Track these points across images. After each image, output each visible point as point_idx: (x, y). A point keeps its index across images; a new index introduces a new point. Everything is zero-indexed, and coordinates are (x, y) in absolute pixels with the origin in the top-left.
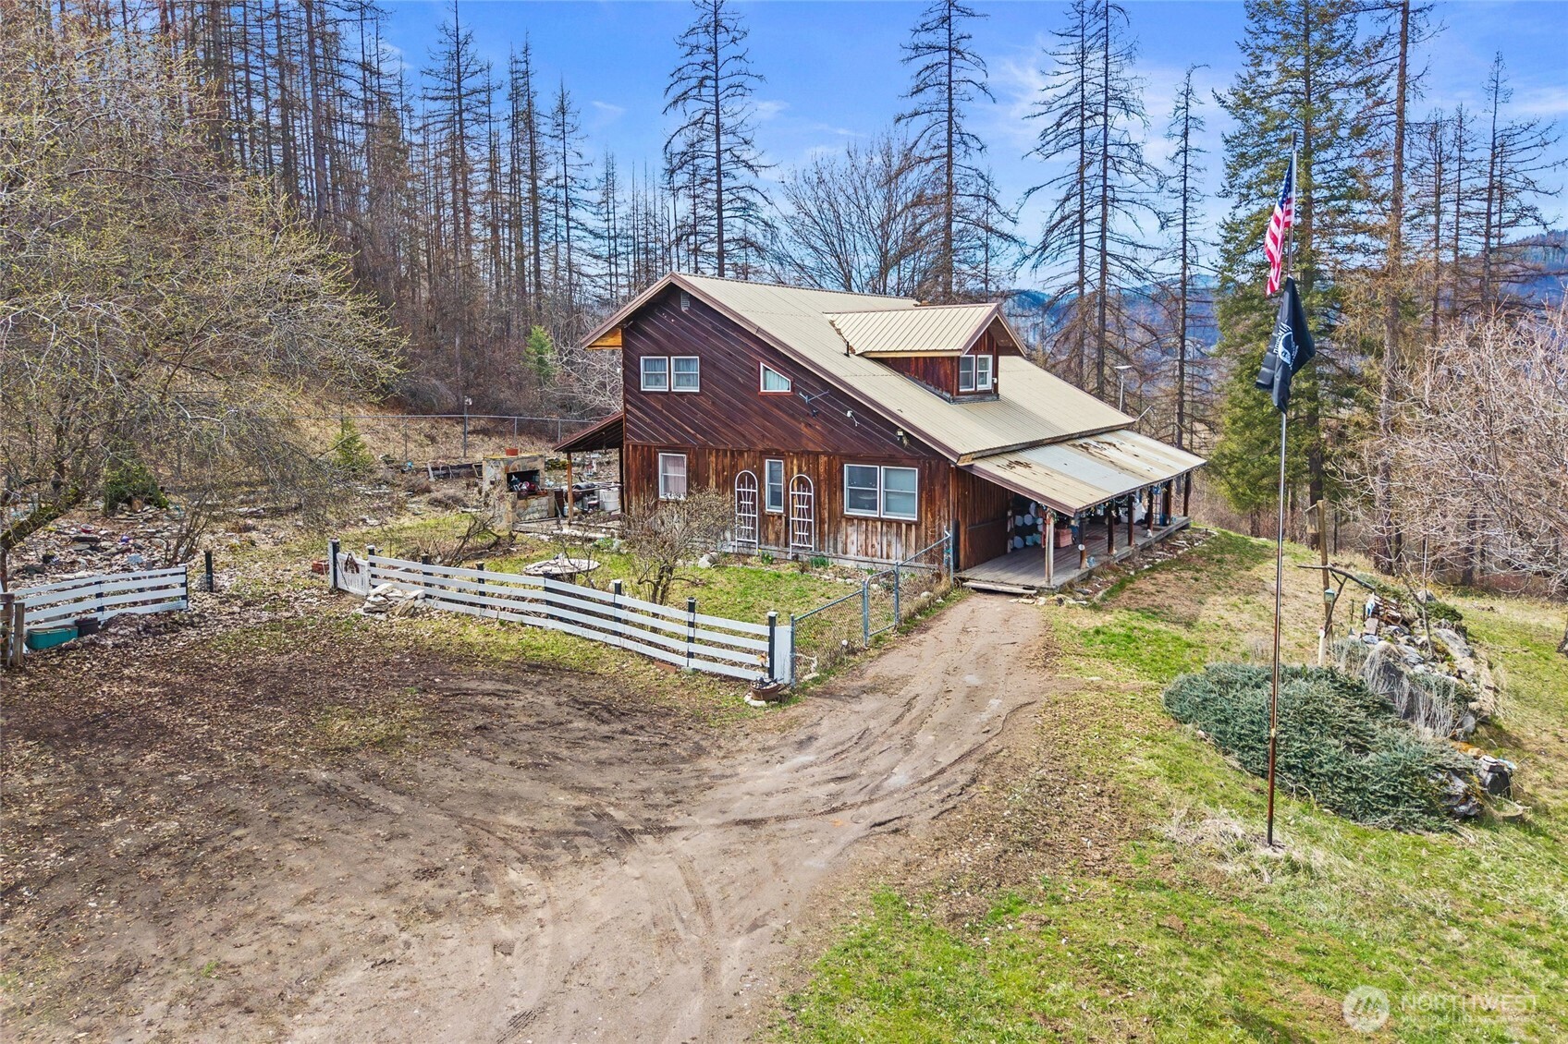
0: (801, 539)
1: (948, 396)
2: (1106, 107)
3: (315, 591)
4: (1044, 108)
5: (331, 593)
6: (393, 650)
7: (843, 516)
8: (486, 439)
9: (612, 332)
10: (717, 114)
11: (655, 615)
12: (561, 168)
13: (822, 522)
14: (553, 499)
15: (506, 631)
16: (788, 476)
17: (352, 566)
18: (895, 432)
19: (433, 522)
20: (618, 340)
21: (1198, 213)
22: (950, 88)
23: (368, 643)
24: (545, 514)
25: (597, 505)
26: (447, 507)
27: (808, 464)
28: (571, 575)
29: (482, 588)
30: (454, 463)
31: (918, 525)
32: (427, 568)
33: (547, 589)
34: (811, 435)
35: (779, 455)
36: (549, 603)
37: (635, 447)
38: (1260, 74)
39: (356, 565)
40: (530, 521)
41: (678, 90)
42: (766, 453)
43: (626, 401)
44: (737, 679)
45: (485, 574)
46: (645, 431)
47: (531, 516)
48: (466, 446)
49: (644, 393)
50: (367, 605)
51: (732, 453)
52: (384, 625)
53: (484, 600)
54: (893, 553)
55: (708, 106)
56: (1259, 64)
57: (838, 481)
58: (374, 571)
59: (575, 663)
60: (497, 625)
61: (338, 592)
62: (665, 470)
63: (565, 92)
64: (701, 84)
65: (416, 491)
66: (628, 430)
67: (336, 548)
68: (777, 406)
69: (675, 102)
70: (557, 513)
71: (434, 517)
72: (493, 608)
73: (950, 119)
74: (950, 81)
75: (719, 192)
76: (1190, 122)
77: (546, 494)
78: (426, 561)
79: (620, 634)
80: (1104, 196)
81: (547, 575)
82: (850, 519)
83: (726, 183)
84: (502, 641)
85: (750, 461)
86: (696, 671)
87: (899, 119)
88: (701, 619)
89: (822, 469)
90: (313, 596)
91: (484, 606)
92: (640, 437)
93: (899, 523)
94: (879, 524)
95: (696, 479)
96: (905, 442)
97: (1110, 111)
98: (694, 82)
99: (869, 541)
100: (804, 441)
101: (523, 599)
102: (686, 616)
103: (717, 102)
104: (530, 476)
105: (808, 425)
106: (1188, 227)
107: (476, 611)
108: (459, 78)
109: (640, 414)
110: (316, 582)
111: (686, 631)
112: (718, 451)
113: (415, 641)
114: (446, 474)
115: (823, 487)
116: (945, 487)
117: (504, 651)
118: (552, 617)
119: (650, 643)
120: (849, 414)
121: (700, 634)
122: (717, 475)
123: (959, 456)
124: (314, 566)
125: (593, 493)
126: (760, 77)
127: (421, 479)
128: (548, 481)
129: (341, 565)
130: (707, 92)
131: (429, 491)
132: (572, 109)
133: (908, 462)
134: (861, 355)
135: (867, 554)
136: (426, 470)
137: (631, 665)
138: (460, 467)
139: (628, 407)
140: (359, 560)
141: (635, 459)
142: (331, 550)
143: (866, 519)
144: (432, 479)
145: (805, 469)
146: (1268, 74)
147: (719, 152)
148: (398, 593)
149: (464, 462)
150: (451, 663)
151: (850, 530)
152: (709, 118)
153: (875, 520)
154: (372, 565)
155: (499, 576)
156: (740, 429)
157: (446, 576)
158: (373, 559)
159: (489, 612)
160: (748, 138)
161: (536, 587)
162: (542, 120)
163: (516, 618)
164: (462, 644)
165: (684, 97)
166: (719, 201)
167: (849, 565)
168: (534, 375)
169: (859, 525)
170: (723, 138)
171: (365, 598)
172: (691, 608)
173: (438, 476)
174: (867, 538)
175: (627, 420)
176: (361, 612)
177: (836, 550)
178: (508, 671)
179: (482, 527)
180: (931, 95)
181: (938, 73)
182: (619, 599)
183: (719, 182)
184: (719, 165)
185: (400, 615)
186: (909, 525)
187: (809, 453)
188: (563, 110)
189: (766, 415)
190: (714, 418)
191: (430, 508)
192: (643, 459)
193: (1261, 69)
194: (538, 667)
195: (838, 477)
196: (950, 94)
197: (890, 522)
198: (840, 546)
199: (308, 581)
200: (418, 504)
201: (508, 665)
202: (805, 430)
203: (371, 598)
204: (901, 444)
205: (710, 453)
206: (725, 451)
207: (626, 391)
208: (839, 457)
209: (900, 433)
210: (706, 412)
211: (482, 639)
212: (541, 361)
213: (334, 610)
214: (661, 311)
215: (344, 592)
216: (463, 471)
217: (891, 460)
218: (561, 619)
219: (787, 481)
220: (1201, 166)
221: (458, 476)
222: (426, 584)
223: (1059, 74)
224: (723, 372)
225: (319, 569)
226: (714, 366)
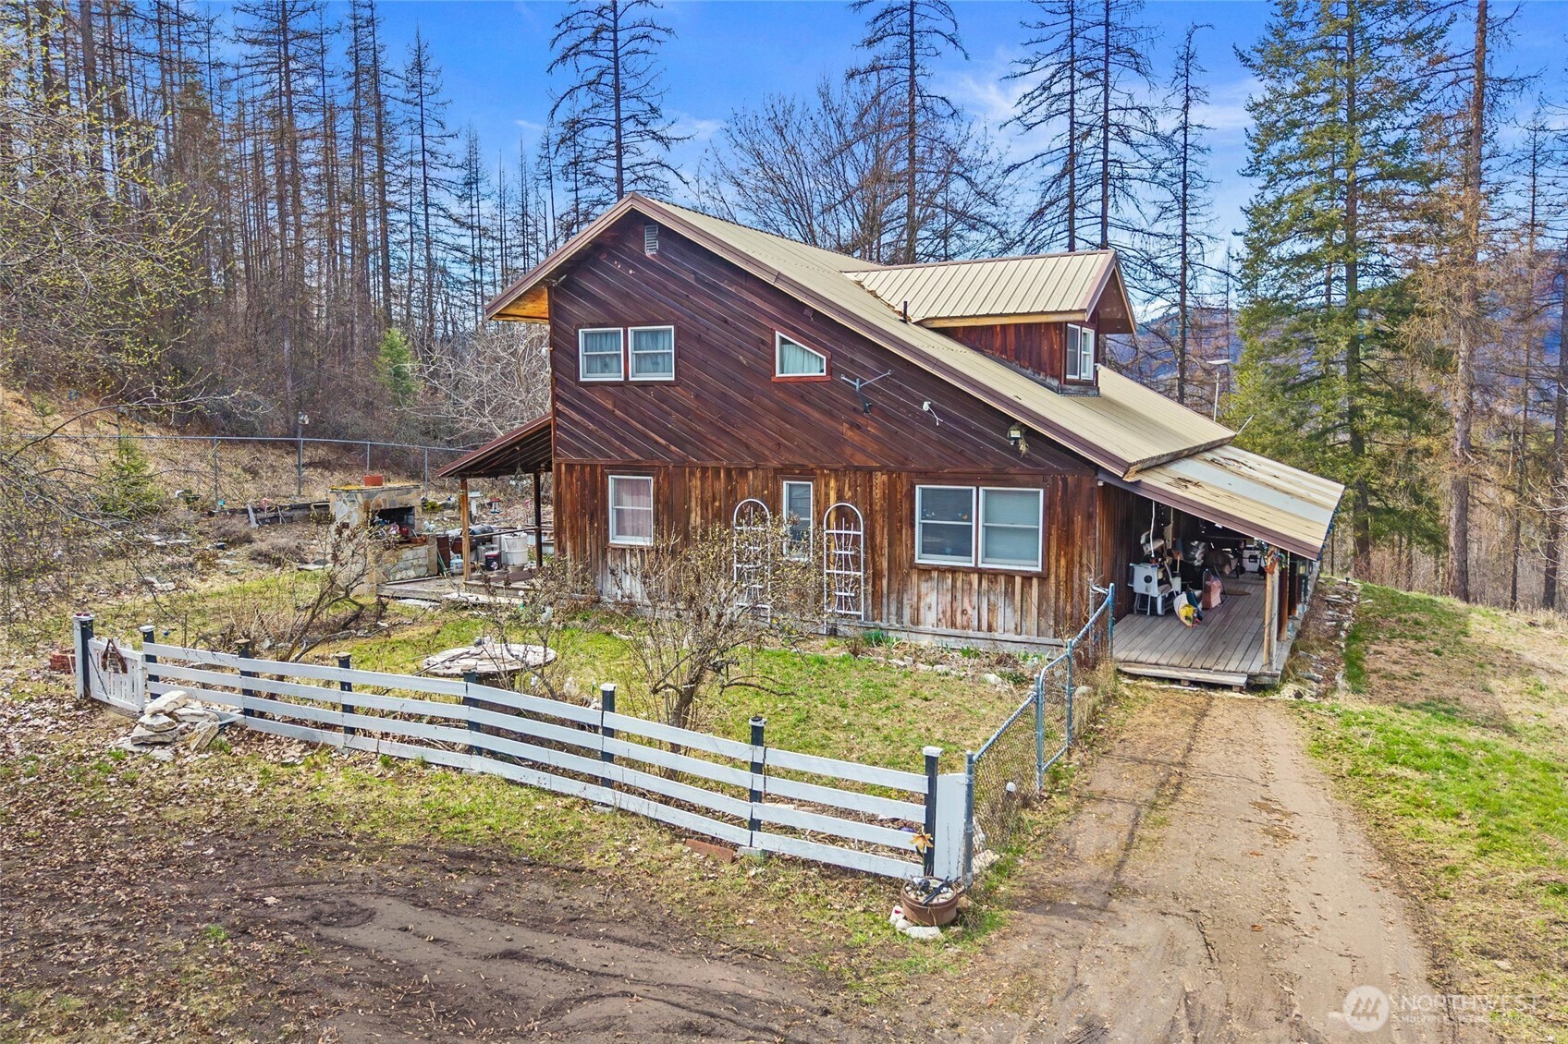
0: (842, 602)
1: (1055, 383)
2: (1107, 63)
3: (48, 705)
4: (1026, 68)
5: (78, 707)
6: (180, 827)
7: (913, 566)
8: (327, 473)
9: (532, 294)
10: (617, 74)
11: (675, 748)
12: (418, 140)
13: (877, 576)
14: (435, 549)
15: (396, 779)
16: (821, 506)
17: (116, 661)
18: (1005, 432)
19: (256, 585)
20: (542, 306)
21: (1200, 202)
22: (912, 41)
23: (132, 814)
24: (423, 571)
25: (497, 558)
26: (278, 563)
27: (853, 487)
28: (512, 673)
29: (348, 698)
30: (286, 503)
31: (1043, 578)
32: (247, 664)
33: (468, 701)
34: (859, 441)
35: (806, 473)
36: (474, 726)
37: (570, 467)
38: (1293, 25)
39: (122, 660)
40: (403, 582)
41: (567, 41)
42: (785, 471)
43: (556, 398)
44: (854, 873)
45: (354, 675)
46: (585, 442)
47: (403, 574)
48: (301, 482)
49: (586, 385)
50: (138, 731)
51: (728, 472)
52: (167, 769)
53: (350, 719)
54: (999, 621)
55: (606, 63)
56: (1291, 13)
57: (905, 512)
58: (153, 669)
59: (537, 846)
60: (378, 766)
61: (92, 705)
62: (618, 501)
63: (423, 45)
64: (595, 38)
65: (232, 541)
66: (559, 442)
67: (87, 632)
68: (802, 398)
69: (564, 58)
70: (440, 569)
71: (258, 577)
72: (367, 734)
73: (912, 76)
74: (912, 32)
75: (620, 169)
76: (1191, 93)
77: (425, 542)
78: (246, 651)
79: (607, 783)
80: (1105, 173)
81: (471, 676)
82: (926, 571)
83: (628, 160)
84: (390, 800)
85: (758, 483)
86: (768, 855)
87: (852, 76)
88: (777, 757)
89: (877, 493)
90: (44, 713)
91: (351, 731)
92: (579, 452)
93: (1010, 576)
94: (975, 578)
95: (669, 514)
96: (1023, 447)
97: (1111, 68)
98: (588, 32)
99: (958, 605)
100: (848, 451)
101: (419, 718)
102: (746, 752)
103: (616, 59)
104: (398, 515)
105: (855, 426)
106: (1188, 219)
107: (337, 739)
108: (285, 17)
109: (577, 417)
110: (54, 689)
111: (746, 779)
112: (704, 470)
113: (225, 805)
114: (273, 519)
115: (879, 517)
116: (1090, 517)
117: (396, 823)
118: (480, 751)
119: (666, 800)
120: (926, 406)
121: (776, 786)
122: (704, 507)
123: (1126, 466)
124: (54, 660)
125: (490, 540)
126: (668, 31)
127: (237, 525)
128: (428, 525)
129: (96, 659)
130: (605, 45)
131: (250, 542)
132: (431, 66)
133: (1027, 478)
134: (918, 323)
135: (953, 625)
136: (245, 511)
137: (646, 848)
138: (293, 508)
139: (560, 406)
140: (126, 651)
141: (570, 485)
142: (77, 635)
143: (953, 570)
144: (254, 525)
145: (848, 494)
146: (1302, 25)
147: (619, 120)
148: (197, 707)
149: (299, 501)
150: (296, 856)
151: (924, 587)
152: (608, 79)
153: (967, 571)
154: (151, 659)
155: (384, 679)
156: (743, 436)
157: (281, 678)
158: (150, 649)
159: (359, 741)
160: (655, 105)
161: (447, 699)
162: (392, 81)
163: (412, 752)
164: (317, 808)
165: (575, 50)
166: (619, 180)
167: (925, 642)
168: (389, 391)
169: (941, 580)
170: (623, 103)
171: (136, 716)
172: (757, 737)
173: (261, 521)
174: (954, 598)
175: (558, 427)
176: (129, 746)
177: (900, 616)
178: (412, 871)
179: (333, 591)
180: (888, 47)
181: (897, 21)
182: (612, 720)
183: (619, 158)
184: (619, 137)
185: (199, 750)
186: (1027, 578)
187: (857, 469)
188: (419, 67)
189: (784, 413)
190: (701, 419)
191: (252, 564)
192: (583, 488)
193: (1294, 20)
194: (470, 857)
195: (906, 506)
196: (912, 48)
197: (994, 575)
198: (907, 612)
199: (41, 687)
200: (235, 559)
201: (411, 855)
202: (849, 434)
203: (146, 719)
204: (1015, 451)
205: (692, 474)
206: (717, 471)
207: (556, 381)
208: (904, 472)
209: (1015, 434)
210: (686, 412)
211: (352, 797)
212: (398, 373)
213: (77, 743)
214: (614, 258)
215: (102, 706)
216: (297, 513)
217: (998, 477)
218: (493, 754)
219: (819, 514)
220: (1203, 145)
221: (291, 520)
222: (247, 692)
223: (1043, 25)
224: (712, 347)
225: (61, 664)
226: (699, 339)
